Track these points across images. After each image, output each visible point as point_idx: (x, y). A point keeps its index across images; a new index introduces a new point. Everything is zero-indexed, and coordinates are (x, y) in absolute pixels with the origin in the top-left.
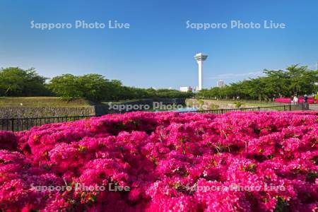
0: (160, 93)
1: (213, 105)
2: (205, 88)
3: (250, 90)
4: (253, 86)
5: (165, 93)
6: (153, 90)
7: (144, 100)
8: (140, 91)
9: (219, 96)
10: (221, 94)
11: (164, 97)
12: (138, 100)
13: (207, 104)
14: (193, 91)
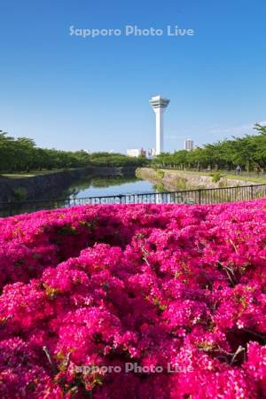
0: (95, 160)
1: (178, 179)
2: (166, 151)
3: (234, 156)
4: (238, 149)
5: (104, 160)
6: (85, 154)
7: (72, 169)
8: (64, 156)
9: (187, 163)
10: (190, 160)
11: (102, 165)
12: (62, 170)
13: (169, 176)
14: (147, 156)
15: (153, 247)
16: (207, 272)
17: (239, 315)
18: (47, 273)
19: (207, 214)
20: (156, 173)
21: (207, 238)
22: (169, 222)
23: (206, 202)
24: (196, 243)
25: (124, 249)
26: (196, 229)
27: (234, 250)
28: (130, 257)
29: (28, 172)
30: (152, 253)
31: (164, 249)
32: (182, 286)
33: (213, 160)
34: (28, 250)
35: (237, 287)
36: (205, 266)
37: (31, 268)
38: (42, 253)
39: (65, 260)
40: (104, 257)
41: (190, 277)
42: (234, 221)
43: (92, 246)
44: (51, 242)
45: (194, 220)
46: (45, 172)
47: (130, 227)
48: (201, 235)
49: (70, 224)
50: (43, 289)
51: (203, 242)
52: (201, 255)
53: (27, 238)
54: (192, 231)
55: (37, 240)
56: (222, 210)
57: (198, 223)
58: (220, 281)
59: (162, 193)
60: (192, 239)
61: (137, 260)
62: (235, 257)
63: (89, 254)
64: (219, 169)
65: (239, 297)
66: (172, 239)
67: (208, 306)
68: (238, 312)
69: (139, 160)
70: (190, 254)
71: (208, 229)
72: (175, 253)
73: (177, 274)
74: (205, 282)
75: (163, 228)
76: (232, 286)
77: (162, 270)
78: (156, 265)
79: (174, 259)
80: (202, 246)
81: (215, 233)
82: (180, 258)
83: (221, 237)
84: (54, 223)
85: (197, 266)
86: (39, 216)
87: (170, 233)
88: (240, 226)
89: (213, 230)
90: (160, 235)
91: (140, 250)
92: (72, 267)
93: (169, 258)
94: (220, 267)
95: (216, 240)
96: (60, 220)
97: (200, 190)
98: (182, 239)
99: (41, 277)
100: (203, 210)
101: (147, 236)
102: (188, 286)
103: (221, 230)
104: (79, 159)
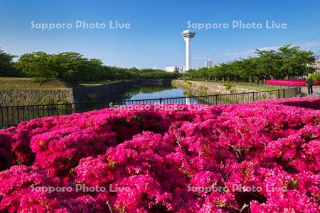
0: (144, 74)
1: (201, 87)
2: (192, 68)
3: (241, 72)
4: (244, 67)
5: (150, 74)
6: (136, 70)
8: (121, 71)
9: (208, 77)
10: (210, 75)
11: (148, 78)
12: (120, 81)
13: (195, 85)
14: (180, 72)
15: (183, 134)
16: (222, 152)
17: (245, 182)
18: (109, 151)
19: (222, 111)
20: (185, 84)
21: (222, 128)
22: (195, 117)
23: (220, 104)
24: (214, 131)
25: (163, 135)
26: (214, 122)
27: (240, 137)
28: (168, 141)
29: (97, 82)
30: (183, 139)
31: (192, 135)
32: (204, 161)
33: (226, 74)
34: (97, 135)
35: (243, 163)
36: (221, 148)
37: (98, 147)
38: (106, 137)
39: (122, 142)
40: (149, 141)
41: (210, 155)
42: (241, 117)
43: (141, 133)
44: (113, 130)
45: (213, 116)
46: (109, 82)
47: (167, 120)
48: (218, 126)
49: (126, 117)
50: (107, 161)
51: (219, 131)
52: (217, 140)
53: (96, 127)
54: (212, 123)
55: (103, 128)
56: (233, 109)
57: (215, 118)
58: (231, 159)
59: (190, 97)
60: (211, 129)
61: (172, 143)
62: (241, 142)
63: (139, 138)
64: (230, 80)
65: (244, 169)
66: (197, 128)
67: (222, 175)
68: (244, 180)
69: (174, 74)
70: (210, 139)
71: (223, 122)
72: (199, 139)
73: (200, 153)
74: (220, 159)
75: (191, 121)
76: (239, 162)
77: (190, 150)
78: (185, 147)
79: (198, 142)
80: (218, 134)
81: (228, 125)
82: (202, 142)
83: (231, 128)
84: (115, 117)
85: (215, 148)
86: (104, 112)
87: (195, 124)
88: (245, 120)
89: (226, 123)
90: (189, 126)
91: (174, 135)
92: (127, 147)
93: (194, 142)
94: (231, 149)
95: (228, 130)
96: (119, 115)
97: (216, 95)
98: (204, 128)
99: (105, 153)
100: (219, 109)
101: (179, 127)
102: (208, 161)
103: (232, 123)
104: (132, 73)
